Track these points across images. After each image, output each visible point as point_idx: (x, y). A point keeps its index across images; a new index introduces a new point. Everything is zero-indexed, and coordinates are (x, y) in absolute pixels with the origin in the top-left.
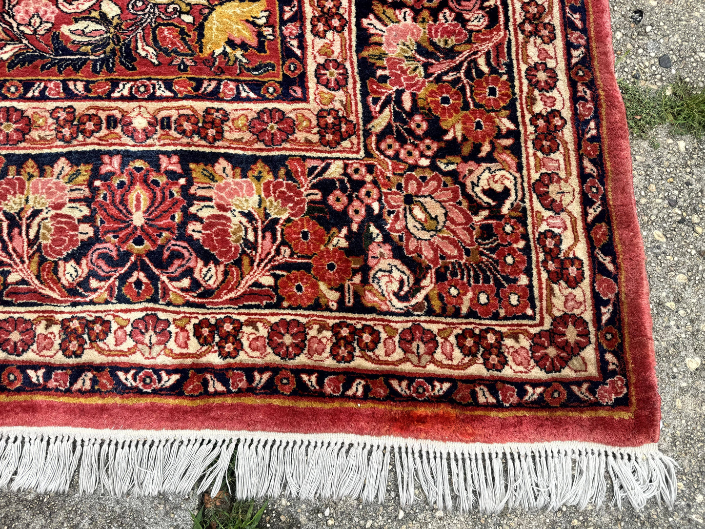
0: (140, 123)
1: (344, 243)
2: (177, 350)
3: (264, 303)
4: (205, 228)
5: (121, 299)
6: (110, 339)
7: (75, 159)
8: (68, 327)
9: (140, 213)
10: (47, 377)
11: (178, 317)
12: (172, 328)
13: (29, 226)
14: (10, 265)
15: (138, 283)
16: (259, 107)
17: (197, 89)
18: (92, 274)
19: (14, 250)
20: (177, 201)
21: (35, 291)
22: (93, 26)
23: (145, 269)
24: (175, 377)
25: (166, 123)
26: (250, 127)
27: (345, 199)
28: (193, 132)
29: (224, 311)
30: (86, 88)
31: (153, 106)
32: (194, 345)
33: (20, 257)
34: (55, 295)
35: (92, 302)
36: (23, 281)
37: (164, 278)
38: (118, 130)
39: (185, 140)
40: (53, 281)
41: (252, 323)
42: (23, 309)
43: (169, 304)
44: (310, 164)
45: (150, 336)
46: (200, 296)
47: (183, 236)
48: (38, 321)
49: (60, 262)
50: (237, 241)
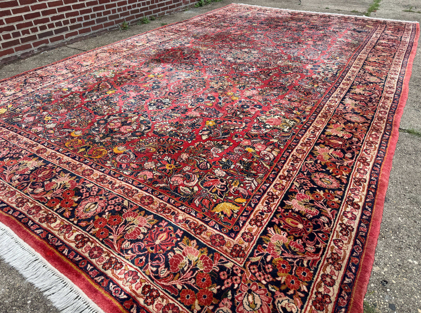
0: (180, 218)
1: (215, 291)
2: (134, 288)
3: (173, 294)
4: (174, 256)
5: (133, 262)
6: (119, 271)
7: (155, 217)
8: (111, 260)
9: (160, 241)
10: (92, 270)
11: (143, 278)
12: (138, 281)
13: (128, 226)
14: (113, 233)
15: (141, 260)
16: (218, 233)
17: (203, 218)
18: (132, 249)
19: (118, 230)
20: (173, 244)
21: (113, 244)
22: (188, 190)
23: (147, 257)
24: (125, 297)
25: (187, 222)
26: (211, 237)
27: (226, 276)
28: (193, 228)
29: (158, 287)
30: (174, 203)
31: (187, 216)
32: (139, 291)
33: (118, 233)
34: (116, 248)
35: (124, 257)
36: (112, 240)
37: (149, 264)
38: (173, 216)
39: (189, 229)
40: (120, 244)
41: (163, 298)
42: (105, 247)
43: (144, 272)
44: (222, 258)
45: (130, 278)
46: (155, 277)
47: (166, 255)
48: (105, 252)
49: (127, 241)
50: (180, 267)
